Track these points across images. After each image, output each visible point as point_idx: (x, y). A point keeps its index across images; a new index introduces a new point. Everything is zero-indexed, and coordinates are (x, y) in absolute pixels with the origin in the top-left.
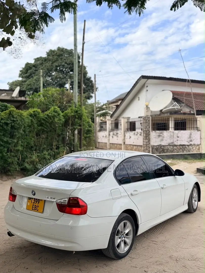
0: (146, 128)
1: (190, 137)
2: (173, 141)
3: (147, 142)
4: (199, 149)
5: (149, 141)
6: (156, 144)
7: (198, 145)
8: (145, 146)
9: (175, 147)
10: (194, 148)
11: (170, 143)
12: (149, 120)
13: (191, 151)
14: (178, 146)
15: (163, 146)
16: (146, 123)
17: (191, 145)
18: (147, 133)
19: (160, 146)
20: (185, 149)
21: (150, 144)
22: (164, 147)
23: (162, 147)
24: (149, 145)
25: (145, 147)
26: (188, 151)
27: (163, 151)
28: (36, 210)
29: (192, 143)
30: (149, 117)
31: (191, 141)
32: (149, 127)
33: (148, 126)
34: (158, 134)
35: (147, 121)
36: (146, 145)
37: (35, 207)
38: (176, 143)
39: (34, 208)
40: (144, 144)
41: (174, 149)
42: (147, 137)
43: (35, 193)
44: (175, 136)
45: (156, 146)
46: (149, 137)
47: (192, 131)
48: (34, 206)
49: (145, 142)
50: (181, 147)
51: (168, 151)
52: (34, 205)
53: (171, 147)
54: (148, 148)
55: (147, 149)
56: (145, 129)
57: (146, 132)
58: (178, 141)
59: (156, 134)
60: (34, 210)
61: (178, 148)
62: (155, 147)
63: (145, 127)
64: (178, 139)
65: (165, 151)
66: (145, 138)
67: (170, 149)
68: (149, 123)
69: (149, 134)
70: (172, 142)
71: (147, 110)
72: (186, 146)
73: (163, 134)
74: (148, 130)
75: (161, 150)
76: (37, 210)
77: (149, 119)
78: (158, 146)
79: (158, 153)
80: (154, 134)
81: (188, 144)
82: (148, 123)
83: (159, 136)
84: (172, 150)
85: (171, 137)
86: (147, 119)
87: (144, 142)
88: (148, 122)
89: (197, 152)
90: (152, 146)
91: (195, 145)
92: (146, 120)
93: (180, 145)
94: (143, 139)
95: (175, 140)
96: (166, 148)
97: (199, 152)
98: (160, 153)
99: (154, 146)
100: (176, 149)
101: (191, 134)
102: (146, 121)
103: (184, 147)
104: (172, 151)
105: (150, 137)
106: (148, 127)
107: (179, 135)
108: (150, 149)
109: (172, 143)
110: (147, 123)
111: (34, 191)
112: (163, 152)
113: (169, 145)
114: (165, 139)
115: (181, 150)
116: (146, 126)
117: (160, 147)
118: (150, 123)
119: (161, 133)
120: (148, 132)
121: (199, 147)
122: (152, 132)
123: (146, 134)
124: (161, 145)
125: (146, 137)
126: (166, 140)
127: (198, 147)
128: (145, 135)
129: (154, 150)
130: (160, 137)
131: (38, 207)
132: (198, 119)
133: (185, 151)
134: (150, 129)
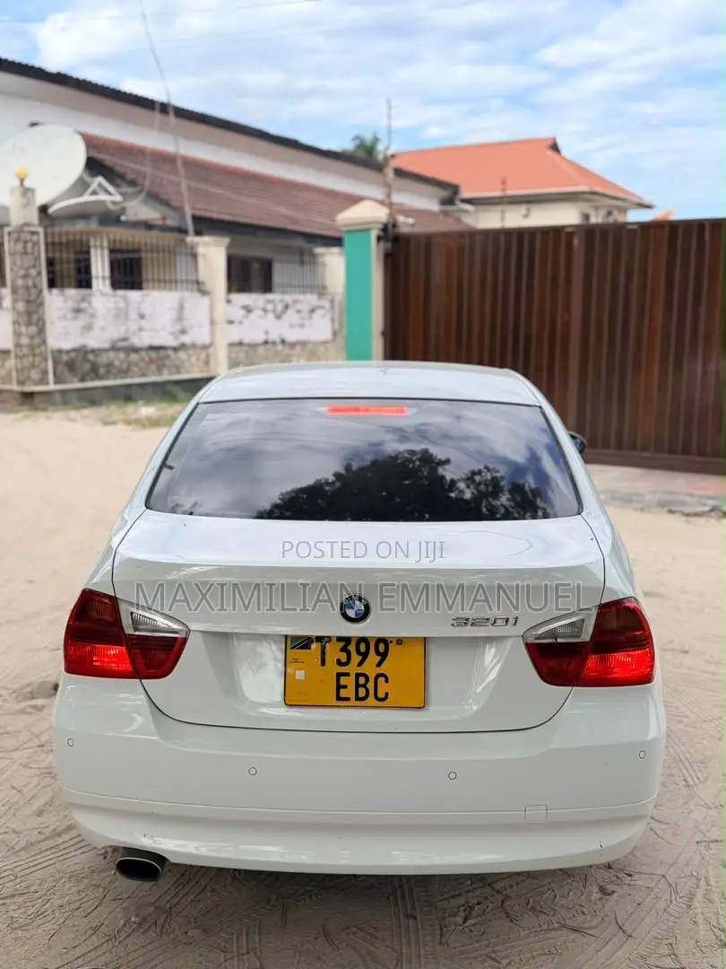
0: (25, 276)
1: (180, 318)
2: (127, 331)
3: (32, 337)
4: (207, 362)
5: (42, 330)
6: (67, 345)
7: (205, 347)
8: (25, 351)
9: (134, 357)
10: (193, 359)
11: (116, 341)
12: (36, 244)
13: (183, 370)
14: (144, 353)
15: (93, 351)
16: (25, 253)
17: (183, 347)
18: (32, 298)
19: (83, 351)
20: (168, 362)
21: (44, 342)
22: (96, 355)
23: (91, 357)
24: (43, 348)
25: (24, 356)
26: (174, 370)
27: (94, 372)
28: (371, 700)
29: (186, 339)
30: (32, 229)
31: (183, 332)
32: (39, 273)
33: (34, 267)
34: (71, 304)
35: (30, 245)
36: (32, 347)
37: (358, 686)
38: (137, 341)
39: (348, 692)
40: (17, 345)
41: (129, 364)
42: (32, 315)
43: (367, 607)
44: (133, 315)
45: (68, 352)
46: (41, 312)
47: (187, 295)
48: (349, 681)
49: (27, 336)
50: (153, 354)
51: (110, 369)
52: (347, 675)
53: (122, 355)
54: (37, 360)
55: (36, 363)
56: (20, 282)
57: (29, 295)
58: (143, 333)
59: (65, 301)
60: (353, 702)
61: (142, 359)
62: (65, 358)
63: (22, 273)
64: (143, 323)
65: (102, 371)
66: (23, 320)
67: (117, 363)
68: (36, 254)
69: (39, 301)
70: (122, 335)
71: (25, 200)
72: (170, 352)
73: (90, 303)
74: (35, 286)
75: (87, 366)
76: (381, 695)
77: (35, 238)
78: (75, 350)
79: (75, 379)
80: (57, 303)
81: (174, 343)
82: (32, 253)
83: (78, 311)
84: (125, 366)
85: (117, 316)
86: (28, 237)
87: (17, 334)
88: (33, 249)
89: (202, 371)
90: (53, 352)
91: (194, 346)
92: (26, 242)
93: (151, 348)
94: (15, 323)
95: (133, 326)
96: (103, 359)
97: (208, 371)
98: (82, 380)
99: (60, 351)
100: (136, 364)
101: (181, 307)
102: (25, 248)
103: (162, 353)
104: (125, 373)
105: (43, 314)
106: (33, 272)
107: (146, 309)
108: (46, 365)
109: (125, 339)
110: (30, 257)
111: (360, 599)
112: (93, 375)
113: (114, 348)
114: (99, 323)
115: (153, 367)
116: (27, 269)
117: (81, 354)
118: (39, 257)
119: (83, 300)
120: (34, 292)
121: (208, 356)
122: (50, 292)
123: (28, 302)
124: (84, 346)
125: (29, 314)
126: (103, 329)
127: (203, 356)
128: (21, 306)
129: (60, 368)
130: (82, 316)
131: (381, 680)
132: (201, 250)
133: (165, 372)
134: (41, 281)
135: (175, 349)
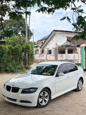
1: (74, 56)
4: (78, 62)
5: (57, 58)
7: (77, 60)
15: (63, 60)
17: (74, 60)
29: (75, 59)
30: (57, 48)
32: (57, 52)
38: (68, 59)
44: (68, 56)
47: (75, 54)
50: (71, 61)
56: (55, 53)
59: (60, 55)
66: (55, 57)
68: (57, 50)
71: (56, 45)
73: (63, 55)
74: (57, 54)
85: (66, 57)
87: (55, 59)
95: (68, 58)
105: (57, 56)
114: (64, 57)
130: (62, 57)
132: (77, 49)
135: (73, 60)
